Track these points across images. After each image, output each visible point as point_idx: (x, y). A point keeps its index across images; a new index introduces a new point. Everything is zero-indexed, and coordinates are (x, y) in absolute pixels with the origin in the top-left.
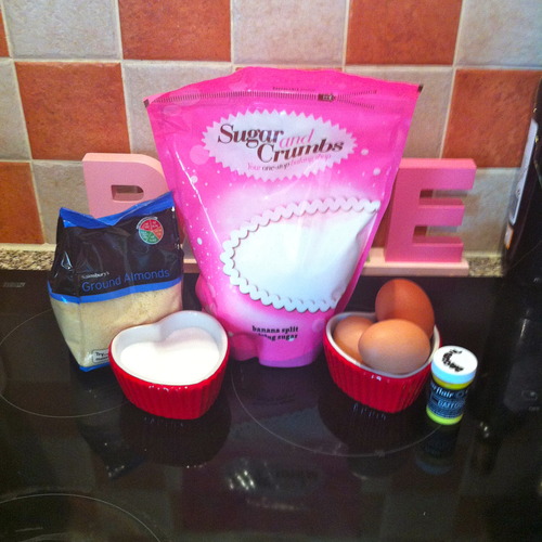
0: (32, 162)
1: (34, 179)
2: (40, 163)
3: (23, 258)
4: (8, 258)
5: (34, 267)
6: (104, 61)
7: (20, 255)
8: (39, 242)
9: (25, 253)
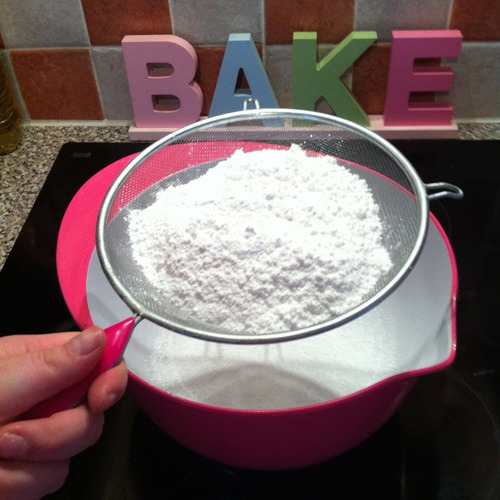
0: (90, 48)
1: (93, 63)
2: (98, 49)
3: (87, 132)
4: (75, 132)
5: (97, 140)
7: (85, 130)
8: (100, 118)
9: (89, 128)
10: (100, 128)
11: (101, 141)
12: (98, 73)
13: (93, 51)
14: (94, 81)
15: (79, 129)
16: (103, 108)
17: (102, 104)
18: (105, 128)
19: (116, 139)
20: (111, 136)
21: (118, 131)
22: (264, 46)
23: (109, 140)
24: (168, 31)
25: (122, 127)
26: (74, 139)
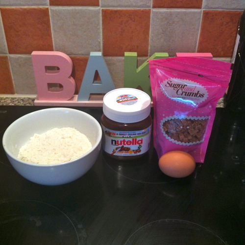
0: (8, 55)
1: (10, 63)
2: (12, 56)
5: (10, 104)
6: (41, 7)
8: (13, 93)
9: (6, 98)
10: (13, 99)
11: (13, 105)
12: (12, 69)
13: (10, 57)
14: (10, 73)
16: (15, 88)
17: (14, 86)
18: (15, 98)
19: (21, 104)
20: (18, 102)
21: (23, 100)
23: (17, 105)
25: (25, 98)
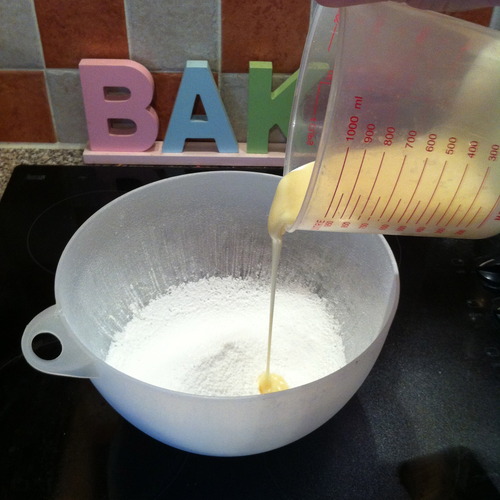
0: (45, 71)
1: (47, 86)
2: (53, 72)
3: (40, 155)
4: (27, 155)
5: (50, 163)
7: (37, 153)
8: (52, 140)
9: (41, 151)
10: (52, 151)
11: (54, 163)
12: (52, 96)
13: (47, 74)
14: (48, 104)
15: (31, 152)
16: (56, 131)
17: (55, 127)
18: (58, 151)
19: (70, 162)
20: (64, 159)
21: (71, 154)
22: (220, 74)
23: (62, 163)
24: (125, 56)
25: (75, 151)
26: (26, 162)
